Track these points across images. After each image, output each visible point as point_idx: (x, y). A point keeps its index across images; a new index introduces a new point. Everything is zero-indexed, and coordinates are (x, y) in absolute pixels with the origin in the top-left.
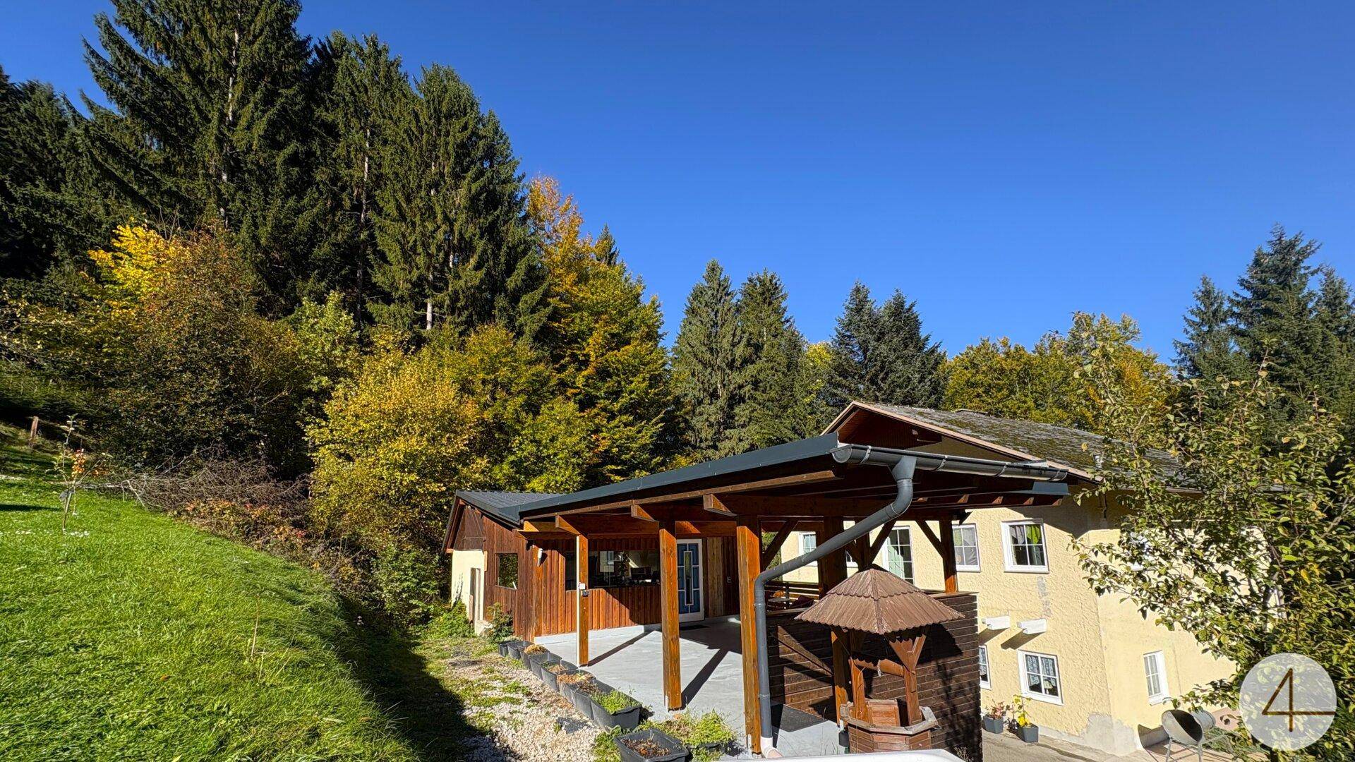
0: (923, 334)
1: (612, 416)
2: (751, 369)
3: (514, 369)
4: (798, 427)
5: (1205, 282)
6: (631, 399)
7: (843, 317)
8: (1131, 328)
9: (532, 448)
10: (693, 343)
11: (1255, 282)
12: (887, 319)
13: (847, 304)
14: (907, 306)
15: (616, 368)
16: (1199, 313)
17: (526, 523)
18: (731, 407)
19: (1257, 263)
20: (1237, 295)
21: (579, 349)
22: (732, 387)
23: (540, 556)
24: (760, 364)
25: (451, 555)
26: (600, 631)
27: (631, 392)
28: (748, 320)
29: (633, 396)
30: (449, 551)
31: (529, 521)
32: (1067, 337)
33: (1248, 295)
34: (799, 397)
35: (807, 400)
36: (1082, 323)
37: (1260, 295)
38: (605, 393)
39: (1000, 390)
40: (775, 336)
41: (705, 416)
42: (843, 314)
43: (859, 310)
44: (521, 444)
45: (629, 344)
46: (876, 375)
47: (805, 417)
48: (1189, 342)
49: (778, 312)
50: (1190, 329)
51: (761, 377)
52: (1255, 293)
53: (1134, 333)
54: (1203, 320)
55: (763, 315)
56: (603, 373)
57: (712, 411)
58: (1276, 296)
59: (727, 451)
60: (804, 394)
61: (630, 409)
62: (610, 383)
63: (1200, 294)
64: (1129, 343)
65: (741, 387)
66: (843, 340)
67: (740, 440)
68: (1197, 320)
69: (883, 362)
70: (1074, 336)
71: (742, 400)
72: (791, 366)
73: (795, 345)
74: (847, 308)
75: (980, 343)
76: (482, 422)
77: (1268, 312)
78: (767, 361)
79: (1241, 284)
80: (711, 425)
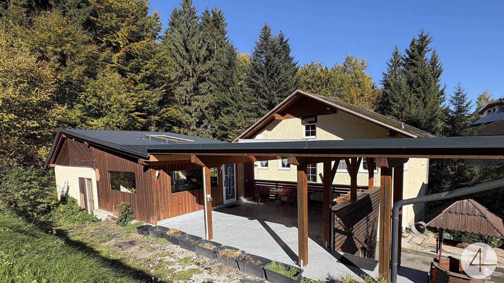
0: (291, 55)
1: (136, 84)
2: (209, 64)
3: (74, 47)
4: (234, 97)
5: (396, 49)
6: (147, 74)
7: (258, 42)
8: (365, 65)
9: (94, 100)
10: (176, 44)
11: (410, 51)
12: (279, 46)
13: (260, 34)
14: (285, 40)
15: (136, 54)
16: (391, 61)
17: (151, 156)
18: (197, 84)
19: (413, 43)
20: (405, 56)
21: (112, 38)
22: (198, 73)
23: (157, 175)
24: (213, 61)
25: (53, 168)
26: (190, 213)
27: (147, 70)
28: (207, 35)
29: (148, 72)
30: (52, 165)
31: (153, 155)
32: (342, 65)
33: (407, 56)
34: (235, 81)
35: (239, 84)
36: (348, 60)
37: (412, 57)
38: (130, 68)
39: (318, 87)
40: (221, 47)
41: (185, 87)
42: (258, 40)
43: (266, 39)
44: (86, 97)
45: (144, 39)
46: (273, 74)
47: (238, 92)
48: (387, 73)
49: (223, 33)
50: (389, 68)
51: (214, 68)
52: (410, 56)
53: (365, 67)
54: (393, 65)
55: (215, 33)
56: (129, 56)
57: (188, 84)
58: (417, 58)
59: (196, 107)
60: (238, 80)
61: (146, 79)
62: (133, 63)
63: (394, 53)
64: (363, 71)
65: (203, 73)
66: (257, 54)
67: (203, 102)
68: (391, 64)
69: (277, 68)
70: (344, 65)
71: (204, 80)
72: (231, 64)
73: (232, 53)
74: (260, 37)
75: (311, 63)
76: (59, 81)
77: (413, 64)
78: (217, 60)
79: (406, 51)
80: (187, 92)
